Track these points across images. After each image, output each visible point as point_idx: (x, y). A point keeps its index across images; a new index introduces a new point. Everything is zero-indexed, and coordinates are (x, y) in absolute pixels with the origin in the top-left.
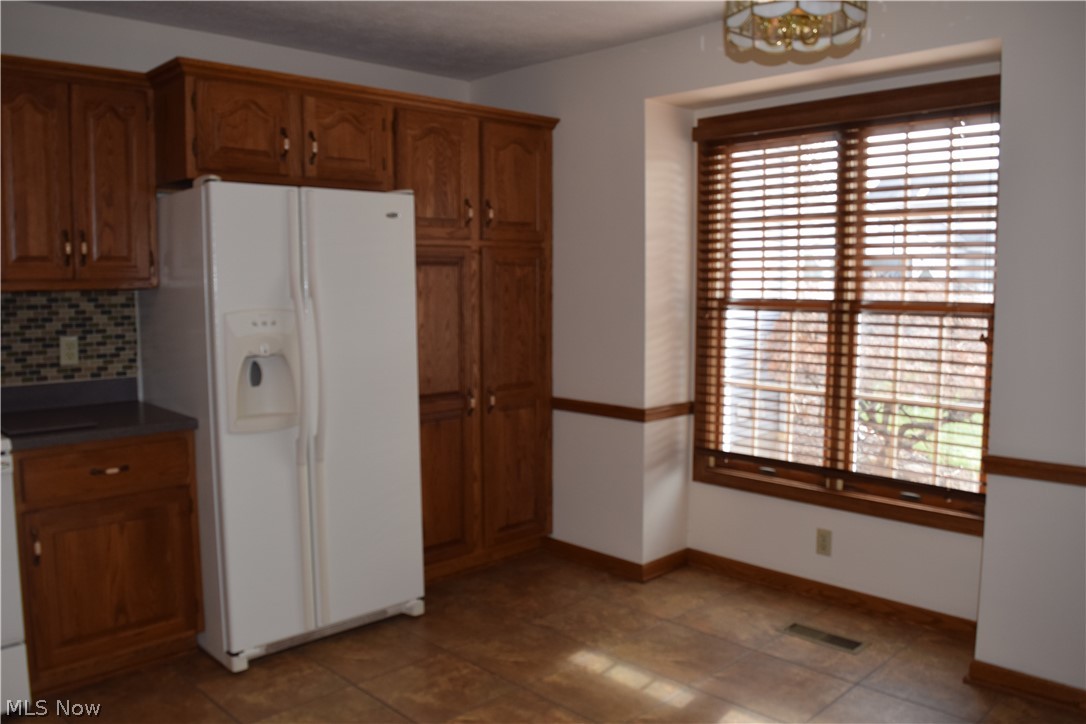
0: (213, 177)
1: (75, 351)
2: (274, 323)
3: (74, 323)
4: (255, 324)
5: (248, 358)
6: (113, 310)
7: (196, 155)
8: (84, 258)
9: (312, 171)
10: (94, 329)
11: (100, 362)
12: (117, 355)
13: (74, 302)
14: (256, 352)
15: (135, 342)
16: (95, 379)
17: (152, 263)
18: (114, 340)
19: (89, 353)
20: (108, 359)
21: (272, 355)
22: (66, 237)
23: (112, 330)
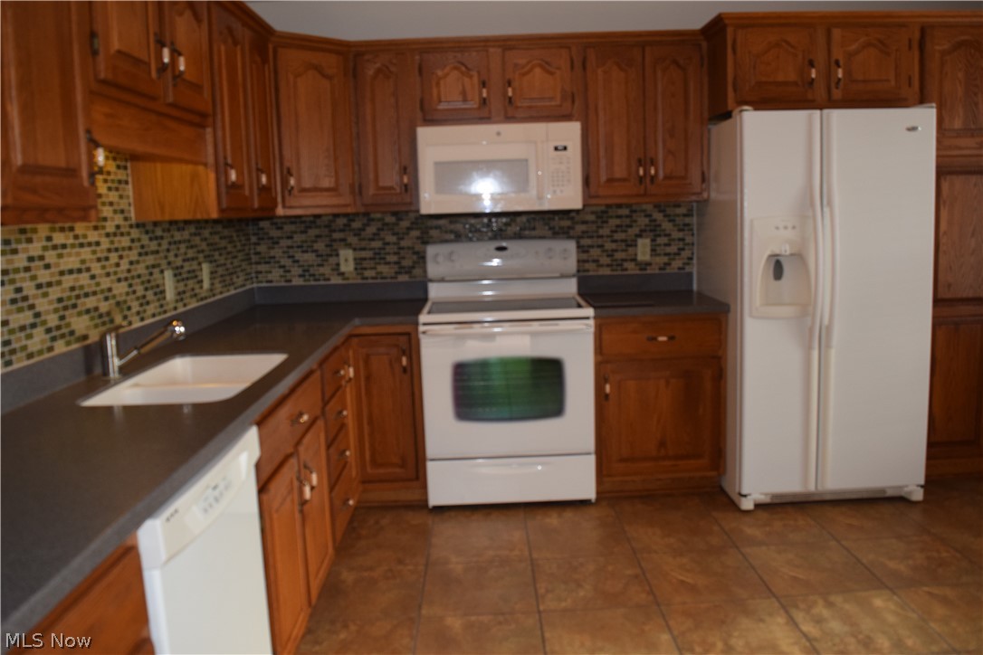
0: (746, 107)
1: (648, 250)
2: (794, 228)
3: (648, 228)
4: (777, 228)
5: (771, 256)
6: (677, 219)
7: (735, 90)
8: (653, 179)
9: (837, 94)
10: (662, 233)
11: (665, 259)
12: (679, 254)
13: (648, 213)
14: (777, 252)
15: (693, 244)
16: (662, 272)
17: (704, 179)
18: (677, 242)
19: (658, 252)
20: (672, 257)
21: (792, 255)
22: (640, 163)
23: (676, 235)
